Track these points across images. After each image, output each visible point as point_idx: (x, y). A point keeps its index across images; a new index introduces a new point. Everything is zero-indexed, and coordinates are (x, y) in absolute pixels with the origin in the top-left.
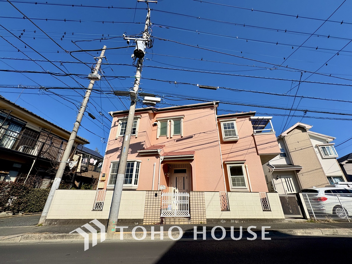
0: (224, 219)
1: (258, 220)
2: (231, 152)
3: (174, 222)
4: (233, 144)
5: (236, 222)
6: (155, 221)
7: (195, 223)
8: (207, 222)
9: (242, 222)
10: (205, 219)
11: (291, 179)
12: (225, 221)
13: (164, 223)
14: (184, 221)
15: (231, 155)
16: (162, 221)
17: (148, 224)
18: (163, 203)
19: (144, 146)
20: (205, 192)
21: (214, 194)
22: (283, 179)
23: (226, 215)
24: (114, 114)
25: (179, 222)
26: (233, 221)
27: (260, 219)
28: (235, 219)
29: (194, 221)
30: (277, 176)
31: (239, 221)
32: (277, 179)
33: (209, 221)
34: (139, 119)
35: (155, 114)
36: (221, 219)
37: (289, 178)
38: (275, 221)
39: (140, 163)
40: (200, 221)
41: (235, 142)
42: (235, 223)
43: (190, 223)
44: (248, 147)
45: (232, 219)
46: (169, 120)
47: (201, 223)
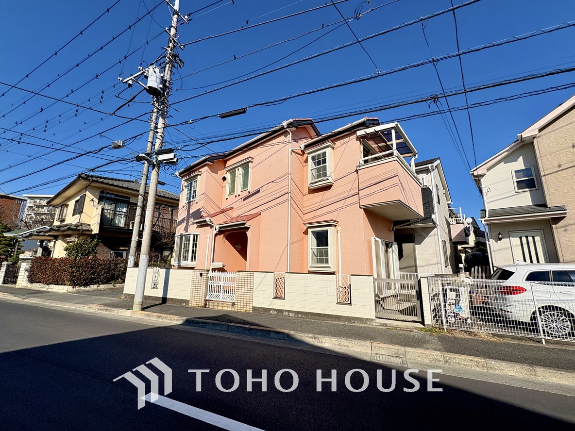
0: (275, 310)
1: (325, 315)
2: (320, 207)
3: (218, 306)
4: (324, 192)
5: (291, 316)
6: (200, 304)
7: (239, 310)
8: (253, 310)
9: (300, 316)
10: (250, 307)
11: (537, 239)
12: (275, 312)
13: (207, 306)
14: (227, 307)
15: (319, 212)
16: (205, 305)
17: (193, 305)
18: (209, 284)
19: (203, 214)
20: (255, 273)
21: (265, 276)
22: (515, 241)
23: (278, 305)
24: (180, 174)
25: (222, 307)
26: (287, 313)
27: (328, 314)
28: (289, 311)
29: (238, 308)
30: (500, 234)
31: (296, 314)
32: (500, 239)
33: (255, 310)
34: (198, 176)
35: (225, 162)
36: (271, 309)
37: (533, 237)
38: (355, 320)
39: (198, 236)
40: (245, 309)
41: (328, 187)
42: (289, 316)
43: (233, 310)
44: (346, 195)
45: (286, 311)
46: (237, 169)
47: (246, 310)
